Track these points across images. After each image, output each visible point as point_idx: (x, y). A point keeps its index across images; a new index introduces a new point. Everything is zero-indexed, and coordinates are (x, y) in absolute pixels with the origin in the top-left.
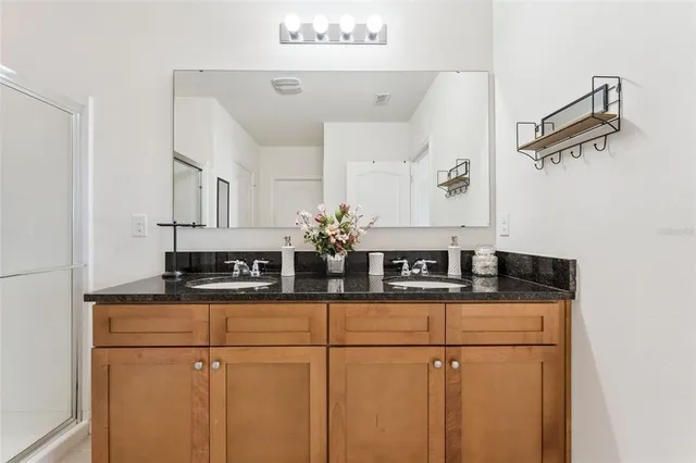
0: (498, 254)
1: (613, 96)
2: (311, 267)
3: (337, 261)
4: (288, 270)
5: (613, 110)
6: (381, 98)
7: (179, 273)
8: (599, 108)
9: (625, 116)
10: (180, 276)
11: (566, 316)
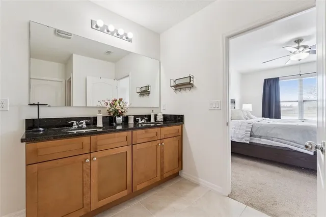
0: (163, 115)
1: (192, 79)
2: (110, 121)
3: (119, 120)
4: (100, 123)
5: (192, 82)
6: (109, 52)
7: (41, 129)
8: (189, 81)
9: (194, 84)
10: (43, 131)
11: (182, 127)
